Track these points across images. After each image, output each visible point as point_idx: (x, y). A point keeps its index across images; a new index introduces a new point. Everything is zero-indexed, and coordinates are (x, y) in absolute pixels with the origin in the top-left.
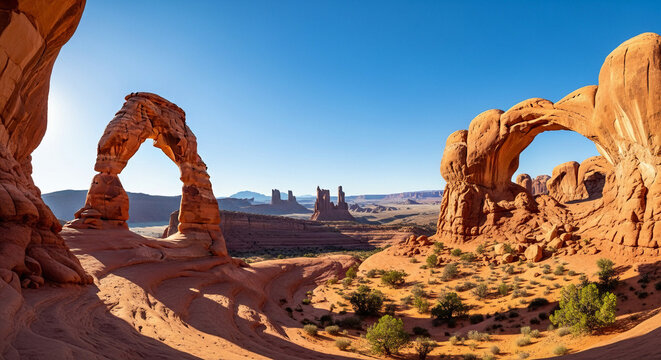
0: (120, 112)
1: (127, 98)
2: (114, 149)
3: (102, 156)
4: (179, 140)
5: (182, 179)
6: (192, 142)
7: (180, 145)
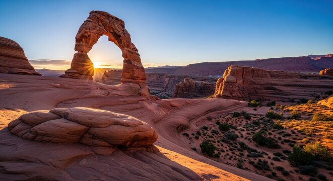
0: (87, 21)
1: (90, 13)
2: (84, 40)
3: (78, 43)
4: (120, 36)
5: (123, 56)
6: (128, 37)
7: (121, 38)
